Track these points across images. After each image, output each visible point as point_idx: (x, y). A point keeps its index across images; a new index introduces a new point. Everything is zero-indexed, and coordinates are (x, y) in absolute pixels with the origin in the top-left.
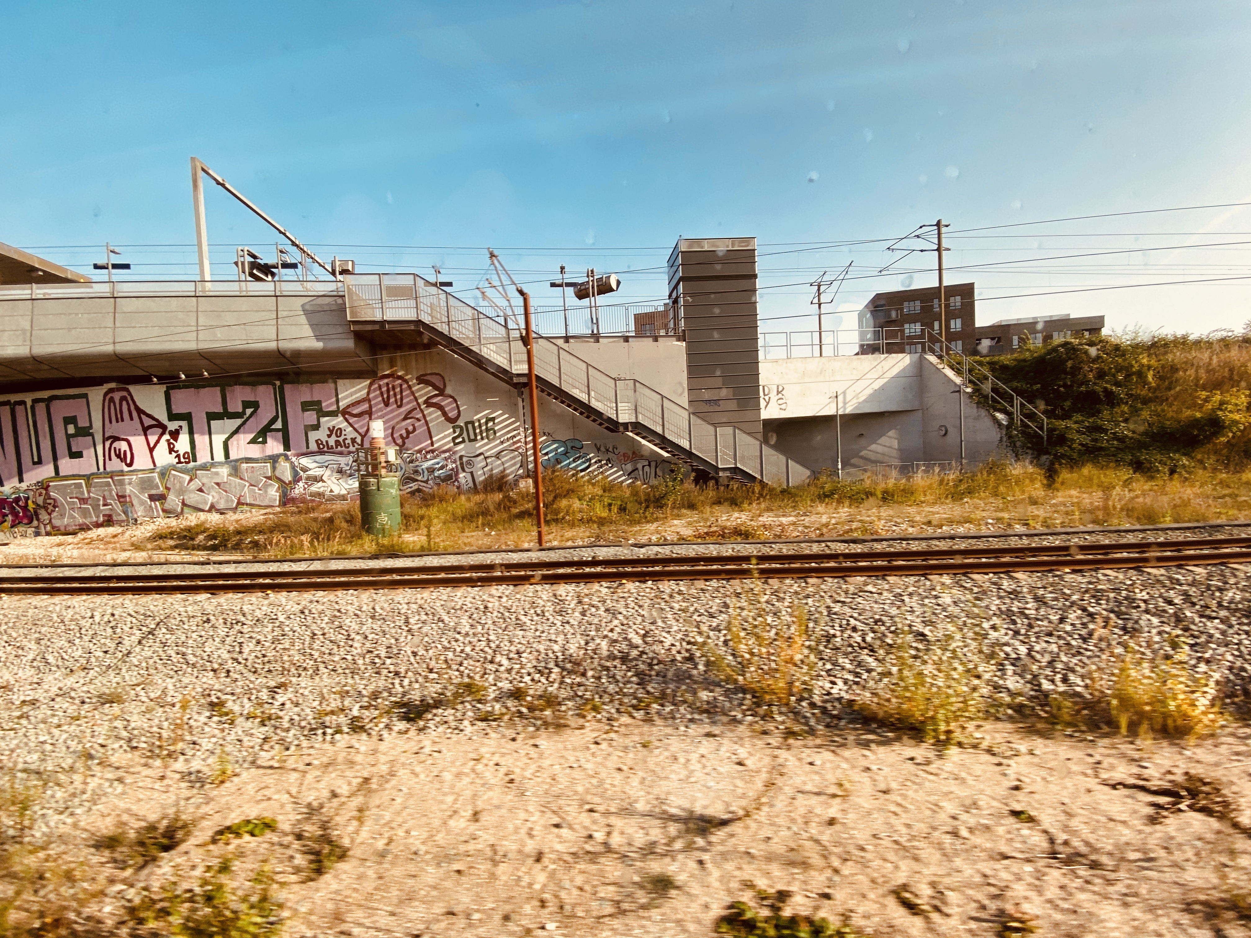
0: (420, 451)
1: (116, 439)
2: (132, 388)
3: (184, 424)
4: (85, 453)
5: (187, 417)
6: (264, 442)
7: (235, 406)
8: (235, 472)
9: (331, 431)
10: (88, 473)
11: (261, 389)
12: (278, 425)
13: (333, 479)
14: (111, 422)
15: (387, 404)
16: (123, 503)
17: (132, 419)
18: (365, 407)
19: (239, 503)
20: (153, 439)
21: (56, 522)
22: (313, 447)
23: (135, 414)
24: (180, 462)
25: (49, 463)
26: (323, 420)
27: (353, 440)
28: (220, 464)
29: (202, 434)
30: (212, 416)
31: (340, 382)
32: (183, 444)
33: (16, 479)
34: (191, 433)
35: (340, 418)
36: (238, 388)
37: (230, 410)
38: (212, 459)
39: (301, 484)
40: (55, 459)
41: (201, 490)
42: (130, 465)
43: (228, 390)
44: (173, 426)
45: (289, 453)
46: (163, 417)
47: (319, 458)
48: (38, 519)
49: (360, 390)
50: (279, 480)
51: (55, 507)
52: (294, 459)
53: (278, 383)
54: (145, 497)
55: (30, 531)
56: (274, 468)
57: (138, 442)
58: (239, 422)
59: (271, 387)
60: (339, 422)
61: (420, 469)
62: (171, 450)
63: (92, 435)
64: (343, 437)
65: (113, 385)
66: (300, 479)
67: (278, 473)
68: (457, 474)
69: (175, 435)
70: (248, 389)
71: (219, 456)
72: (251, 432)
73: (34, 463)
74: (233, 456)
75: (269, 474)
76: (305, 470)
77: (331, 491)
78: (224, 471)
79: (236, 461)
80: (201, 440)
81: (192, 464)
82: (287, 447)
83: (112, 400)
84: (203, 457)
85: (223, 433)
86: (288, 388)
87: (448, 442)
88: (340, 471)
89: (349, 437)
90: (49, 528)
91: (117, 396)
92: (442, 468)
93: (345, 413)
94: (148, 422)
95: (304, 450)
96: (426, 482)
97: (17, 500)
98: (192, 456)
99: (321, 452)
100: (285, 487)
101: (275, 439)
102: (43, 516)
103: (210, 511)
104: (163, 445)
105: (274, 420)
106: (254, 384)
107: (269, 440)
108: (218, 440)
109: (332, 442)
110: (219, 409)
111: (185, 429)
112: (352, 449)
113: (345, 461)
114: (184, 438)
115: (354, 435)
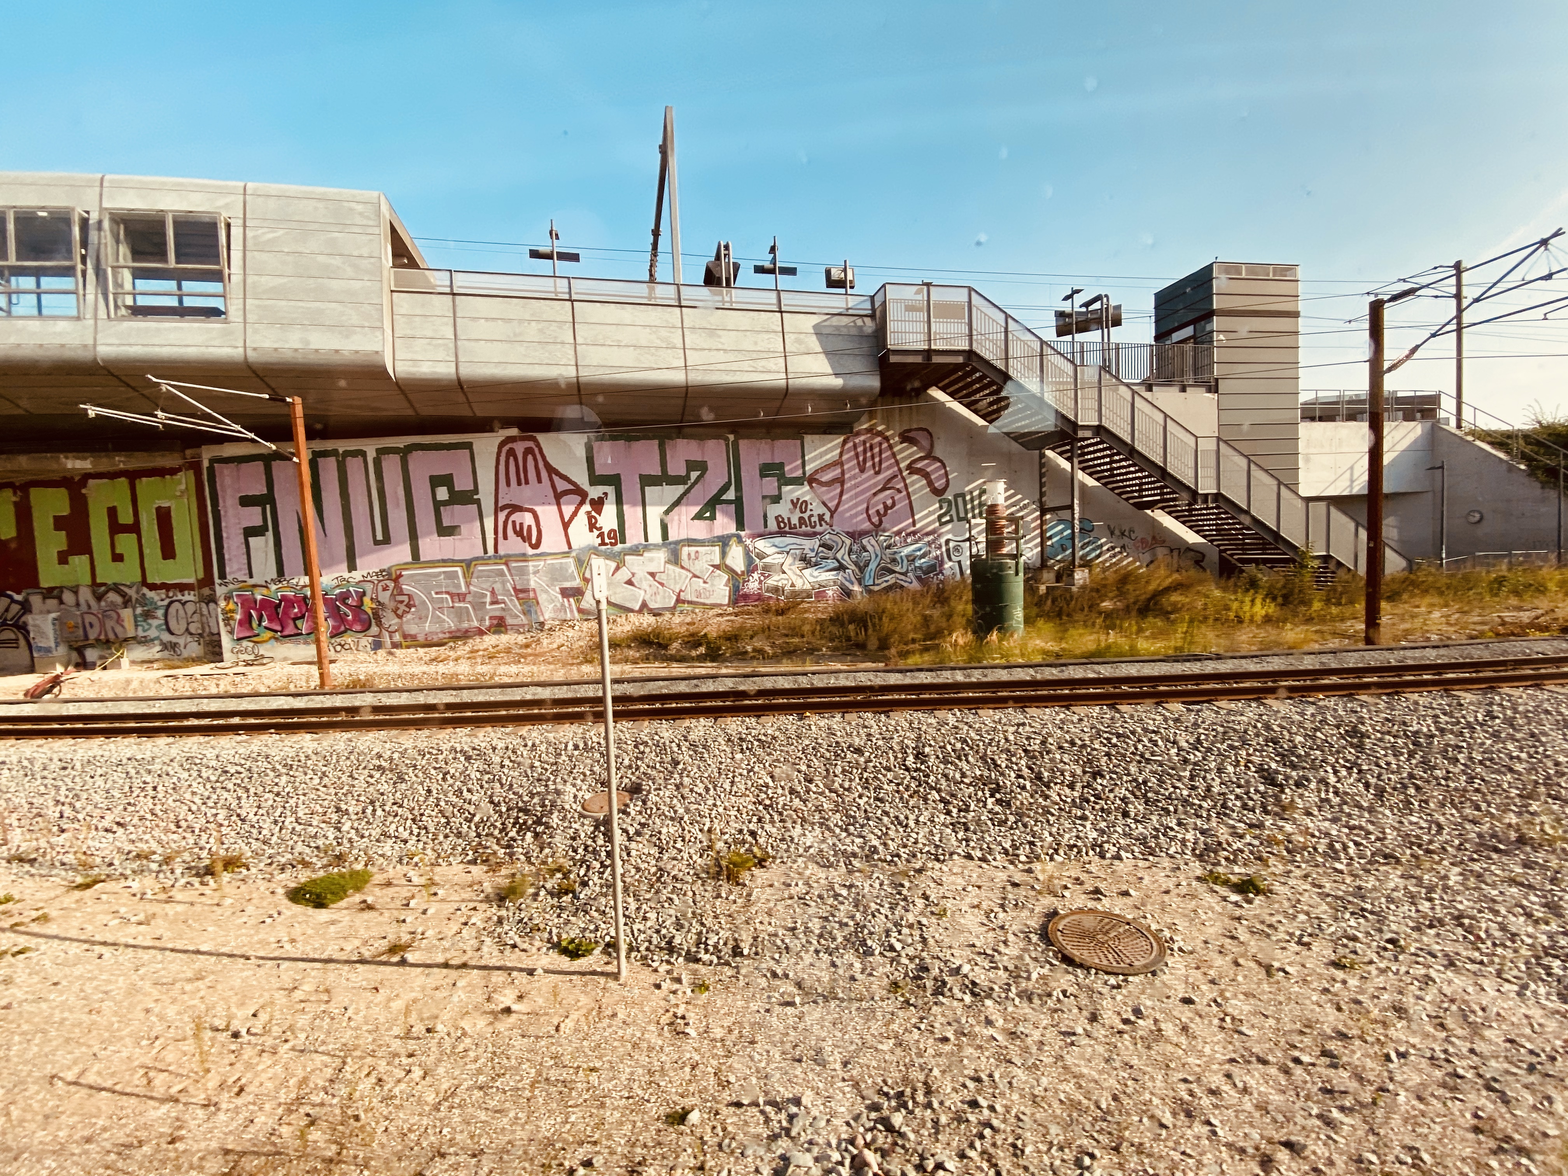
0: (898, 533)
1: (516, 508)
2: (541, 437)
3: (610, 490)
4: (464, 529)
5: (614, 480)
6: (713, 518)
7: (676, 468)
8: (675, 559)
9: (794, 504)
10: (468, 557)
11: (711, 444)
12: (731, 495)
13: (794, 567)
14: (508, 484)
15: (862, 470)
16: (524, 602)
17: (539, 481)
18: (836, 472)
19: (679, 601)
20: (568, 510)
21: (412, 629)
22: (772, 525)
23: (544, 474)
24: (603, 543)
25: (402, 543)
26: (786, 489)
27: (821, 517)
28: (656, 547)
29: (634, 504)
30: (647, 481)
31: (808, 438)
32: (608, 519)
33: (345, 566)
34: (619, 502)
35: (807, 488)
36: (681, 443)
37: (671, 472)
38: (646, 540)
39: (756, 575)
40: (414, 537)
41: (630, 582)
42: (536, 546)
43: (669, 444)
44: (595, 492)
45: (742, 533)
46: (582, 480)
47: (778, 540)
48: (379, 624)
49: (831, 450)
50: (731, 571)
51: (409, 606)
52: (748, 542)
53: (731, 437)
54: (555, 592)
55: (366, 641)
56: (724, 554)
57: (548, 514)
58: (681, 489)
59: (722, 442)
60: (803, 492)
61: (898, 557)
62: (592, 526)
63: (478, 502)
64: (808, 513)
65: (514, 432)
66: (755, 568)
67: (729, 561)
68: (942, 563)
69: (598, 504)
70: (693, 444)
71: (655, 536)
72: (695, 504)
73: (377, 543)
74: (673, 536)
75: (717, 562)
76: (761, 556)
77: (793, 585)
78: (661, 556)
79: (677, 543)
80: (632, 513)
81: (620, 546)
82: (740, 525)
83: (511, 453)
84: (634, 536)
85: (661, 504)
86: (743, 444)
87: (933, 522)
88: (804, 559)
89: (815, 513)
90: (397, 637)
91: (520, 448)
92: (923, 556)
93: (812, 480)
94: (561, 485)
95: (761, 529)
96: (905, 574)
97: (344, 597)
98: (619, 535)
99: (781, 533)
100: (736, 580)
101: (726, 513)
102: (390, 621)
103: (640, 611)
104: (581, 519)
105: (725, 489)
106: (701, 438)
107: (718, 515)
108: (655, 513)
109: (795, 521)
110: (656, 471)
111: (612, 496)
112: (818, 529)
113: (810, 545)
114: (610, 510)
115: (822, 510)
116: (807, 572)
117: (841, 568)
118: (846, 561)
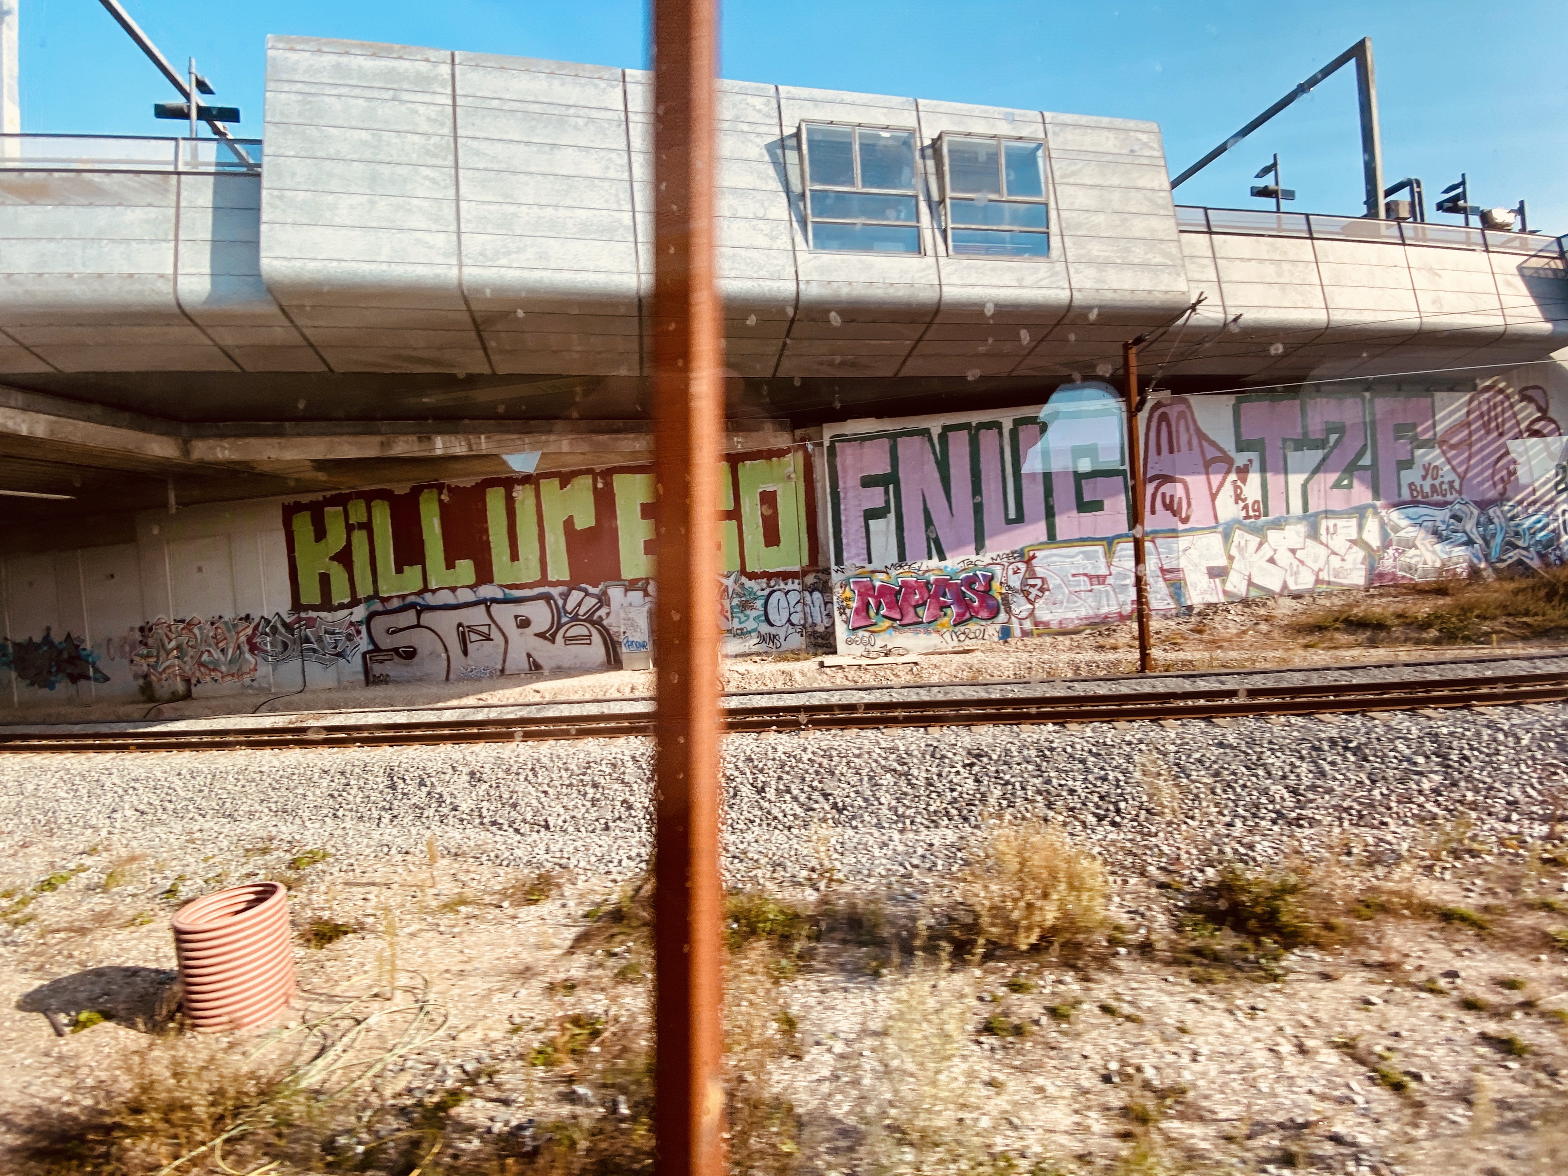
0: (1520, 503)
1: (1166, 479)
3: (1254, 456)
4: (1107, 504)
5: (1260, 446)
6: (1350, 486)
7: (1316, 430)
8: (1314, 534)
9: (1426, 469)
10: (1110, 535)
11: (1349, 403)
12: (1366, 460)
13: (1426, 542)
14: (1159, 452)
15: (1487, 432)
16: (1171, 583)
17: (1191, 449)
18: (1464, 433)
19: (1318, 581)
20: (1216, 480)
21: (1043, 615)
22: (1406, 495)
23: (1195, 441)
24: (1248, 517)
25: (1036, 520)
26: (1419, 452)
27: (1451, 483)
28: (1299, 519)
29: (1278, 472)
30: (1290, 445)
31: (1438, 395)
32: (1252, 488)
33: (972, 548)
34: (1264, 470)
35: (1437, 451)
36: (1322, 402)
37: (1311, 435)
38: (1288, 512)
39: (1391, 551)
40: (1050, 514)
41: (1272, 561)
42: (1185, 521)
43: (1310, 404)
44: (1240, 459)
45: (1378, 503)
47: (1412, 511)
48: (1009, 611)
49: (1459, 408)
50: (1366, 546)
51: (1042, 590)
52: (1383, 513)
53: (1368, 396)
54: (1203, 572)
55: (993, 629)
56: (1360, 527)
57: (1197, 483)
58: (1319, 454)
59: (1359, 400)
60: (1432, 456)
61: (1520, 529)
62: (1238, 498)
64: (1440, 480)
66: (1390, 544)
67: (1366, 536)
68: (1559, 537)
69: (1243, 471)
70: (1333, 403)
71: (1297, 507)
72: (1334, 471)
73: (1009, 522)
74: (1313, 507)
75: (1354, 536)
76: (1397, 529)
77: (1425, 563)
78: (1303, 530)
79: (1316, 515)
80: (1276, 482)
81: (1264, 519)
82: (1377, 495)
83: (1164, 417)
84: (1276, 510)
85: (1301, 471)
86: (1378, 403)
87: (1550, 490)
88: (1436, 533)
89: (1446, 479)
90: (1028, 625)
91: (1173, 411)
92: (1543, 528)
93: (1442, 442)
94: (1209, 453)
95: (1396, 499)
96: (1526, 549)
97: (970, 582)
98: (1262, 506)
99: (1415, 503)
100: (1372, 557)
101: (1362, 480)
102: (1020, 607)
104: (1227, 491)
105: (1361, 454)
106: (1339, 396)
107: (1356, 483)
108: (1296, 480)
109: (1427, 489)
110: (1299, 434)
111: (1256, 464)
112: (1449, 498)
113: (1441, 515)
114: (1254, 478)
115: (1452, 476)
116: (1438, 547)
117: (1470, 542)
118: (1475, 536)
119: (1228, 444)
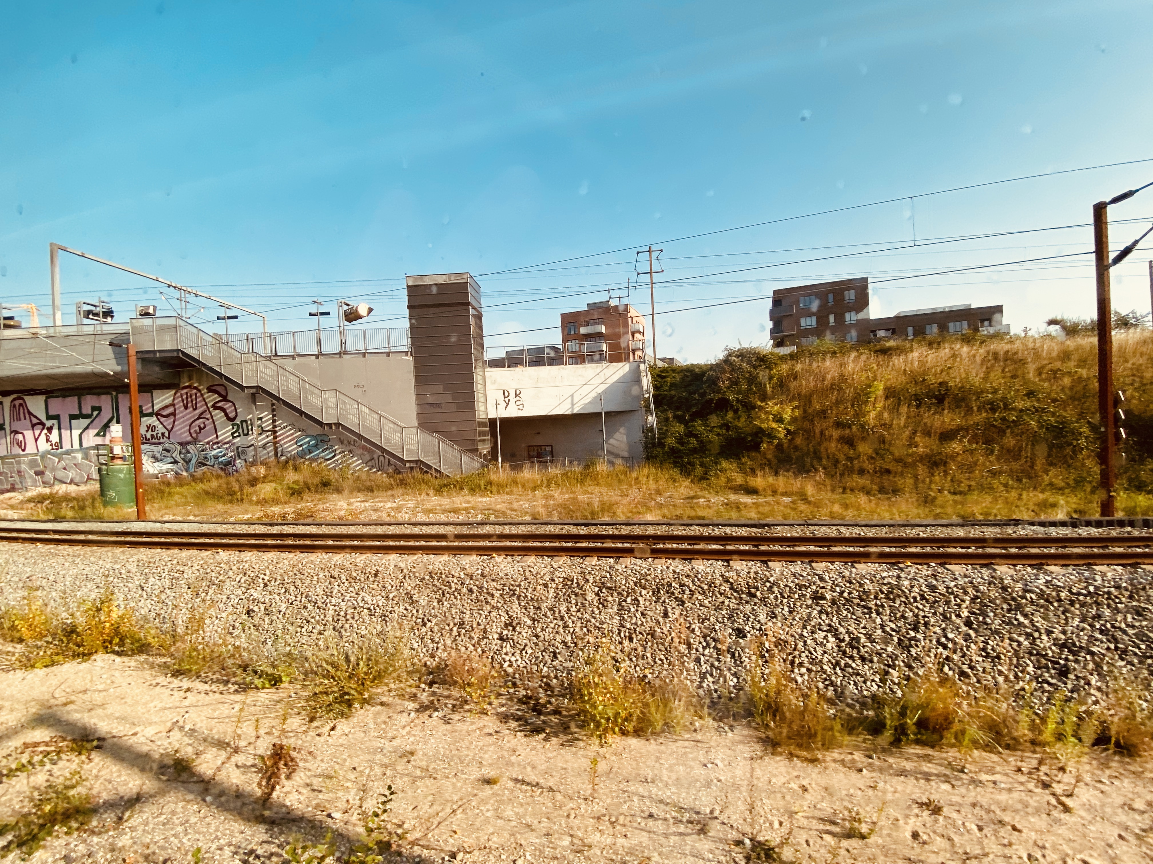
0: (208, 443)
1: (16, 432)
2: (27, 398)
3: (55, 422)
5: (57, 417)
6: (104, 435)
7: (87, 410)
8: (86, 456)
9: (148, 427)
10: (2, 455)
11: (104, 397)
12: (114, 423)
13: (148, 462)
14: (14, 421)
15: (186, 408)
16: (20, 476)
17: (25, 419)
18: (171, 410)
19: (88, 479)
20: (37, 432)
23: (27, 416)
24: (52, 449)
26: (143, 419)
27: (162, 434)
28: (76, 451)
29: (66, 429)
30: (72, 417)
31: (155, 393)
32: (54, 436)
34: (60, 428)
35: (155, 418)
36: (89, 397)
37: (84, 412)
38: (72, 447)
41: (65, 469)
42: (24, 450)
43: (83, 398)
44: (49, 423)
46: (43, 418)
49: (168, 398)
53: (114, 393)
54: (32, 473)
57: (29, 434)
58: (88, 421)
59: (110, 396)
60: (153, 421)
61: (208, 456)
62: (48, 440)
63: (4, 429)
64: (155, 432)
65: (14, 396)
68: (235, 460)
69: (50, 429)
70: (94, 397)
71: (76, 445)
72: (96, 429)
74: (85, 445)
77: (147, 471)
78: (79, 456)
79: (87, 448)
80: (65, 433)
81: (60, 450)
83: (15, 406)
84: (66, 446)
85: (78, 429)
86: (120, 396)
87: (229, 436)
88: (154, 457)
89: (159, 432)
91: (17, 403)
92: (224, 456)
93: (157, 414)
94: (35, 421)
96: (213, 466)
98: (60, 445)
103: (70, 483)
104: (43, 437)
105: (111, 420)
106: (99, 394)
107: (108, 434)
108: (76, 433)
109: (149, 436)
110: (76, 412)
111: (56, 426)
112: (162, 440)
113: (157, 450)
114: (55, 432)
115: (164, 430)
116: (156, 464)
117: (175, 462)
118: (178, 458)
119: (43, 417)
